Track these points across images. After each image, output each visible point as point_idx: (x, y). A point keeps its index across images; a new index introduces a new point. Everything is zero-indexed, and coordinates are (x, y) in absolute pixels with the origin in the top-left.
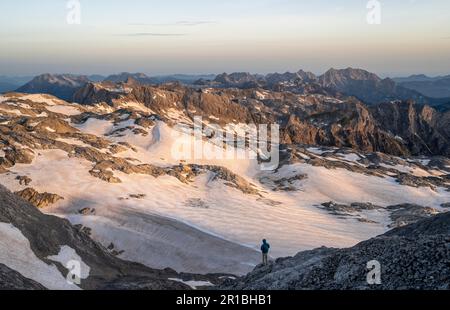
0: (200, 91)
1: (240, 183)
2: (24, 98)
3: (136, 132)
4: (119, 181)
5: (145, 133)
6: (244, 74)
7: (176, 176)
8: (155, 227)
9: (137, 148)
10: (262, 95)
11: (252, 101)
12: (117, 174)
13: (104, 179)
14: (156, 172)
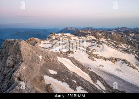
1: (132, 66)
2: (65, 34)
3: (97, 46)
4: (96, 61)
5: (100, 47)
6: (125, 28)
7: (111, 61)
8: (109, 76)
9: (98, 51)
10: (132, 35)
11: (128, 37)
12: (95, 59)
13: (92, 60)
14: (106, 59)
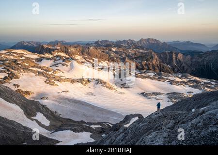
0: (88, 48)
2: (14, 51)
3: (63, 65)
4: (57, 85)
5: (67, 65)
6: (107, 41)
8: (74, 104)
9: (64, 72)
10: (114, 49)
11: (110, 52)
12: (56, 82)
13: (51, 85)
14: (73, 81)
